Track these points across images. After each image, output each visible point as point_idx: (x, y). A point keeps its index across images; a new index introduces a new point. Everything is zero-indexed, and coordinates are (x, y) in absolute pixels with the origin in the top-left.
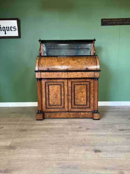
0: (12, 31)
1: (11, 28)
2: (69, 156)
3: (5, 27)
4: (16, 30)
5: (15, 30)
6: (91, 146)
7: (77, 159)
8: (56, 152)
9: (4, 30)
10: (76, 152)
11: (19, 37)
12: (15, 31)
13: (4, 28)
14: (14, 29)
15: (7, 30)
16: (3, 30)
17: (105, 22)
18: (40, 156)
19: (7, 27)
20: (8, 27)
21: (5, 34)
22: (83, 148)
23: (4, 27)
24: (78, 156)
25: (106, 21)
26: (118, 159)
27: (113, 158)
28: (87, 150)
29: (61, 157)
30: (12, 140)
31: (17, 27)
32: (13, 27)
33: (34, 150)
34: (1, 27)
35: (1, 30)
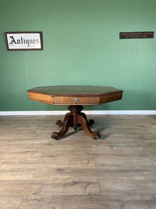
0: (35, 43)
1: (34, 41)
5: (38, 42)
9: (27, 42)
12: (37, 43)
13: (27, 41)
14: (37, 41)
15: (30, 43)
16: (27, 43)
17: (123, 36)
19: (30, 40)
20: (32, 40)
21: (29, 46)
23: (27, 40)
25: (124, 34)
31: (39, 41)
32: (36, 40)
34: (24, 40)
35: (25, 43)
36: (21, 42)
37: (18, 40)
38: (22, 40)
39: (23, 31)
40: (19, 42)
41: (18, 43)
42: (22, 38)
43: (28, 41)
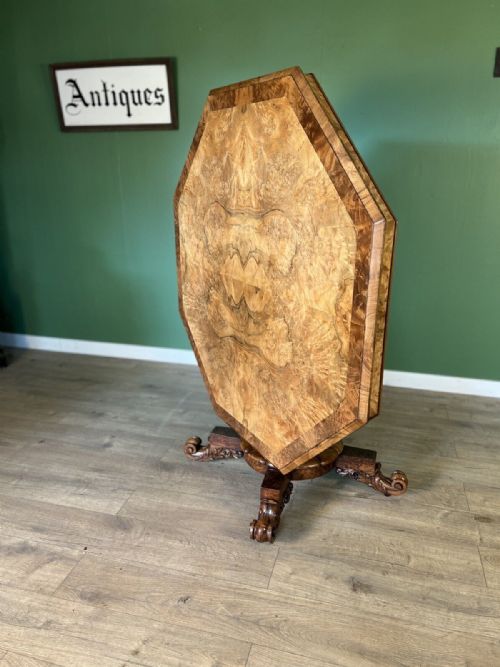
0: (149, 104)
1: (148, 94)
2: (270, 586)
3: (128, 90)
4: (163, 100)
5: (160, 100)
6: (350, 563)
7: (289, 601)
8: (236, 566)
9: (124, 101)
10: (293, 577)
11: (174, 125)
12: (159, 104)
13: (124, 96)
14: (157, 97)
16: (122, 103)
18: (190, 569)
19: (133, 92)
20: (139, 92)
21: (129, 115)
22: (322, 566)
23: (124, 92)
24: (296, 592)
26: (414, 628)
27: (400, 624)
28: (329, 577)
29: (244, 586)
30: (127, 496)
31: (166, 93)
32: (153, 89)
33: (177, 544)
34: (114, 93)
35: (115, 104)
36: (103, 101)
37: (92, 94)
38: (105, 91)
39: (111, 57)
40: (96, 102)
41: (94, 104)
42: (104, 85)
43: (126, 94)
